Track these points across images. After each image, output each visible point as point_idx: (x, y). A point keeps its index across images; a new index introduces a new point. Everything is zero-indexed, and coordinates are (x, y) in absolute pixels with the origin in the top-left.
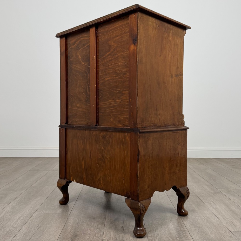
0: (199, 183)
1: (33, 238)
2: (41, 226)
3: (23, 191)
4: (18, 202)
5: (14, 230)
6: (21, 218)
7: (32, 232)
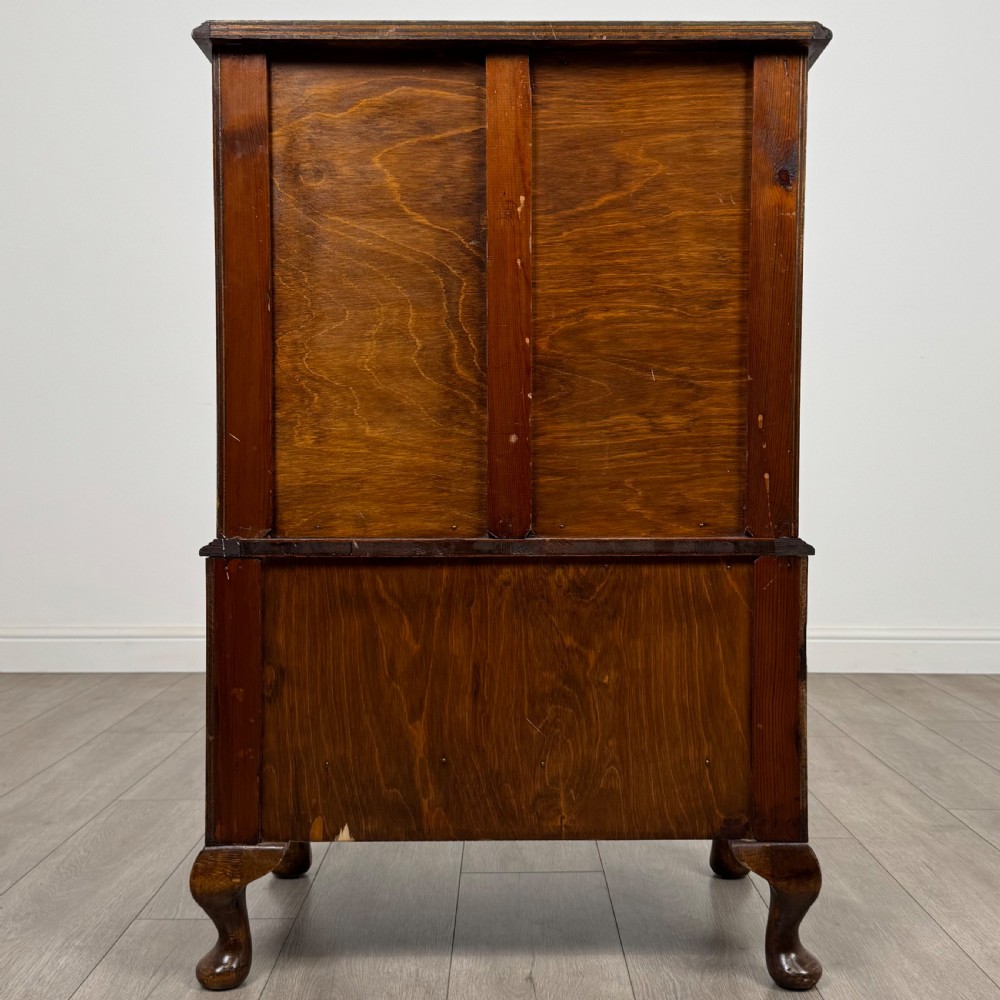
0: (865, 784)
3: (80, 823)
4: (62, 870)
5: (47, 992)
6: (78, 942)
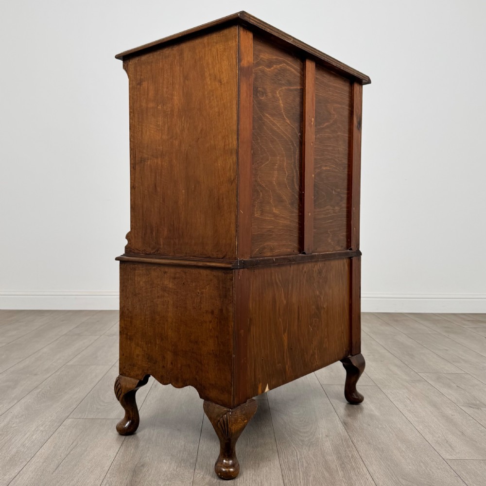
1: (60, 468)
2: (77, 444)
3: (48, 375)
4: (39, 396)
5: (26, 451)
6: (41, 428)
7: (60, 456)
